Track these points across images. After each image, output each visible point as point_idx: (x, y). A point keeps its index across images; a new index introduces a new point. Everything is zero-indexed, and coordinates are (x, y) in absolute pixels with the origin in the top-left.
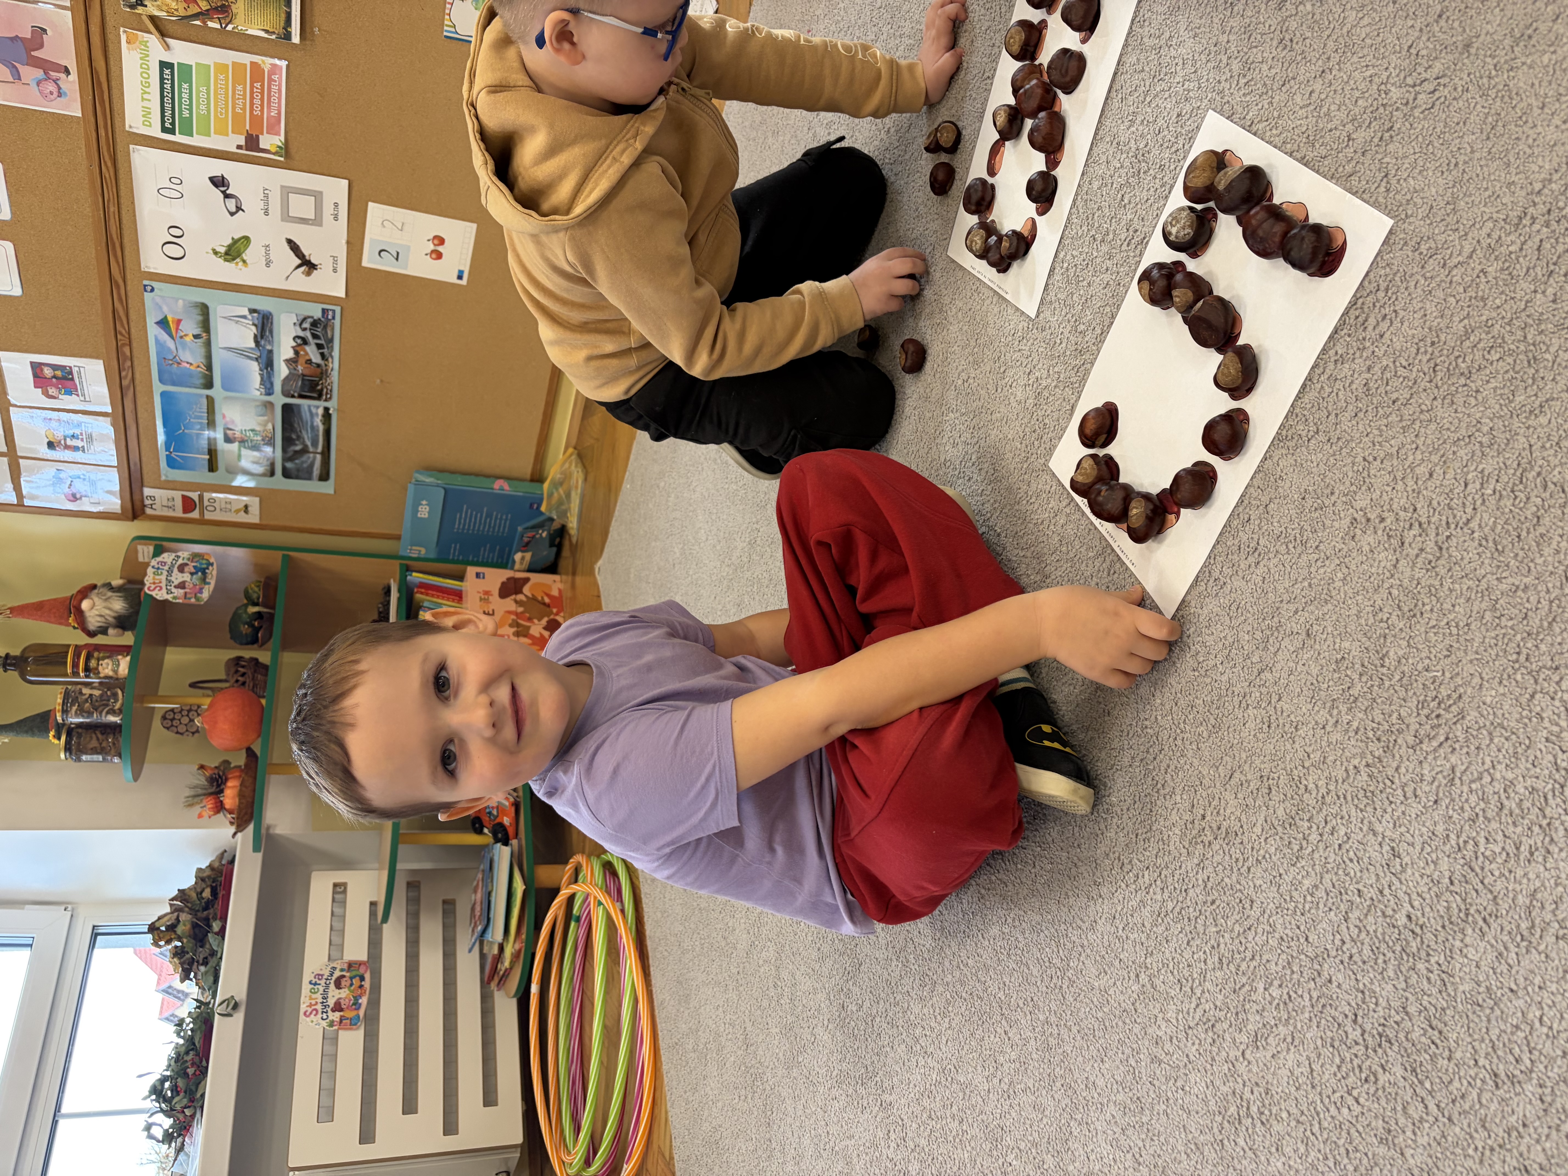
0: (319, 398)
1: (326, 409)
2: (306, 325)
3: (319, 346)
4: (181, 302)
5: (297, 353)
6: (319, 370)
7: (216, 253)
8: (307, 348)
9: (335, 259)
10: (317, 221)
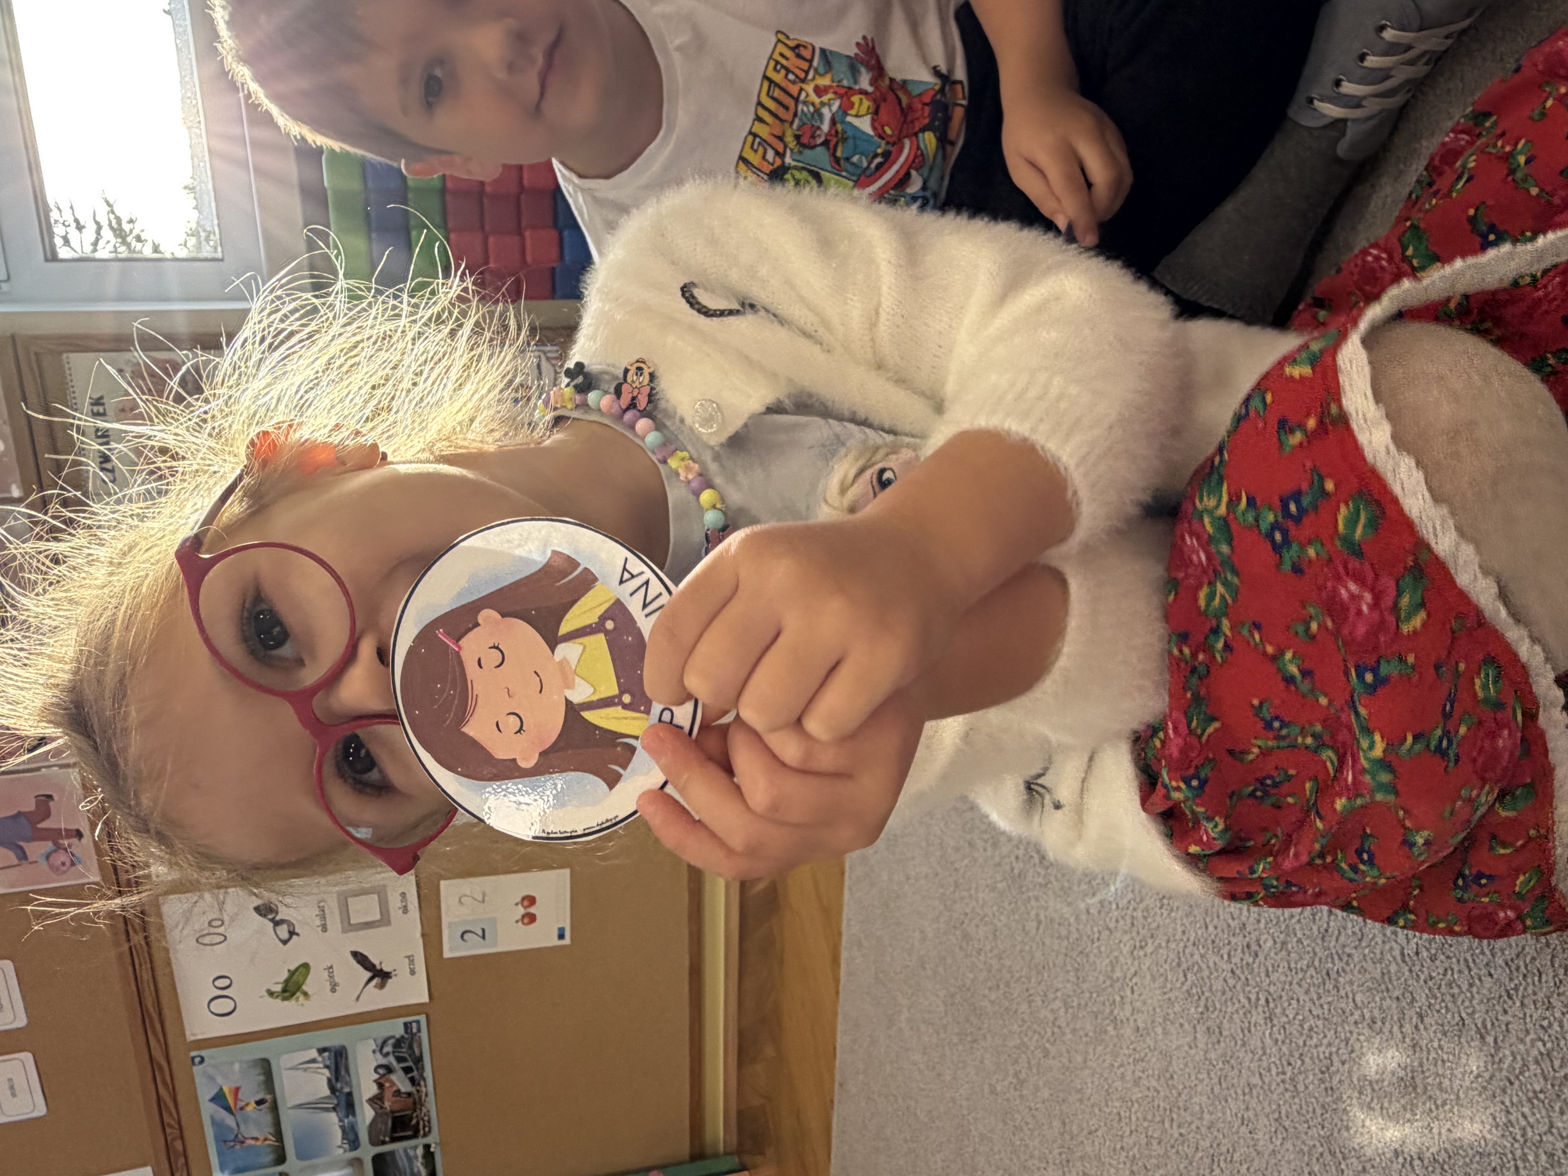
0: (415, 1135)
1: (427, 1147)
2: (388, 1048)
3: (407, 1070)
4: (237, 1066)
5: (381, 1086)
6: (411, 1100)
7: (271, 994)
8: (393, 1077)
9: (411, 959)
10: (385, 920)
